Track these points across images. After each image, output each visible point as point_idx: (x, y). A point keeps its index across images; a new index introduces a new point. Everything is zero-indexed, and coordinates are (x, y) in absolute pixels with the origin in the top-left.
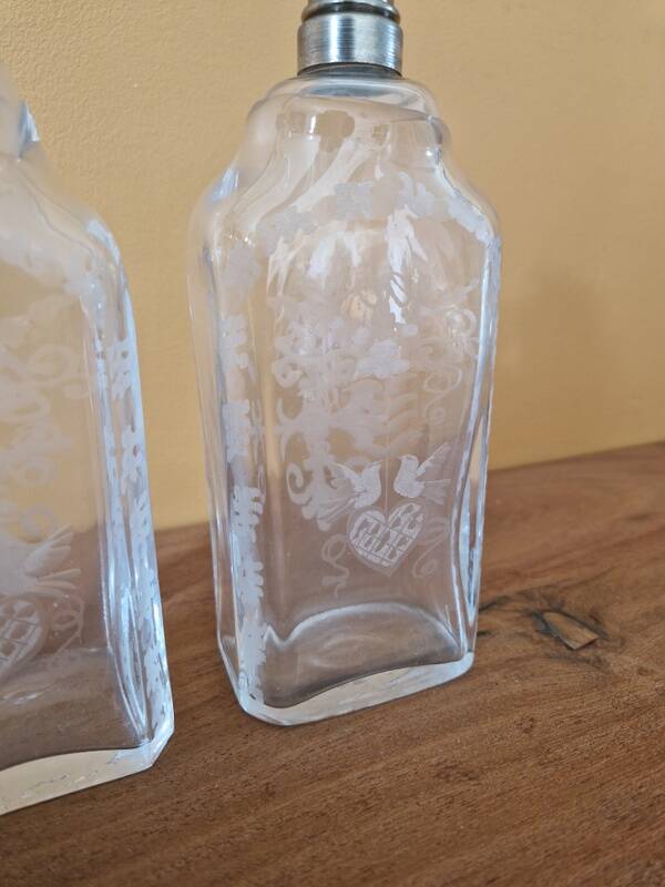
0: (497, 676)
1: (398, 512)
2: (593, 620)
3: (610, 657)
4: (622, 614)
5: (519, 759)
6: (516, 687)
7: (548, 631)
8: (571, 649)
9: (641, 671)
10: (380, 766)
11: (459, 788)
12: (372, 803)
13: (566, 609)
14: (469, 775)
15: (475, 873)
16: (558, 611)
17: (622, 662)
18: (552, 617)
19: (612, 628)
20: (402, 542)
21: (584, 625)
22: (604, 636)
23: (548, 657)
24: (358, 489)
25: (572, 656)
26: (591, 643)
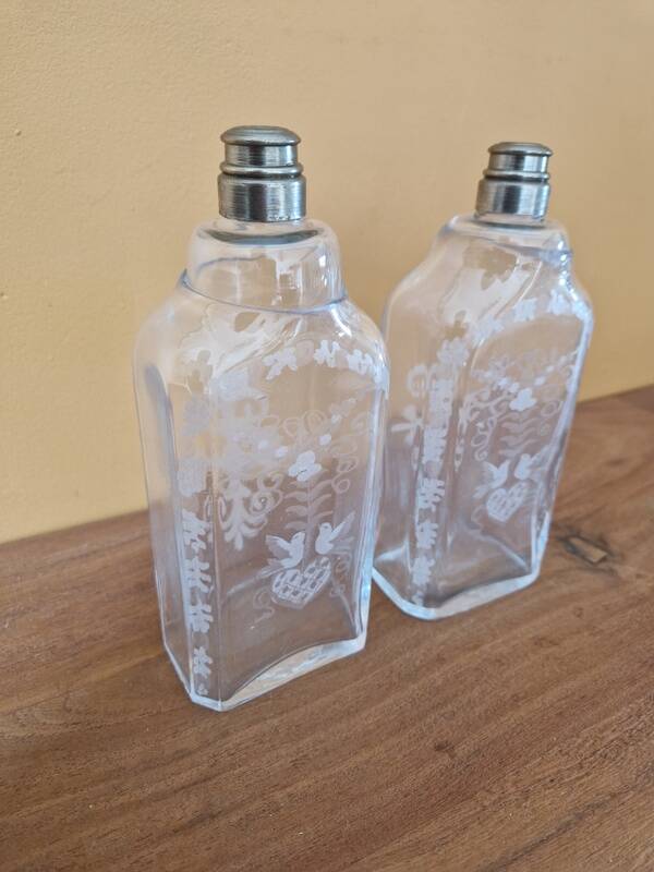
0: (551, 583)
1: (514, 489)
2: (602, 543)
3: (616, 567)
4: (620, 537)
5: (578, 632)
6: (565, 589)
7: (575, 551)
8: (592, 563)
9: (638, 576)
10: (500, 641)
11: (550, 650)
12: (504, 661)
13: (583, 536)
14: (553, 643)
15: (573, 694)
16: (578, 536)
17: (627, 571)
18: (575, 541)
19: (615, 548)
20: (513, 505)
21: (597, 546)
22: (611, 553)
23: (580, 568)
24: (495, 477)
25: (594, 567)
26: (604, 560)
